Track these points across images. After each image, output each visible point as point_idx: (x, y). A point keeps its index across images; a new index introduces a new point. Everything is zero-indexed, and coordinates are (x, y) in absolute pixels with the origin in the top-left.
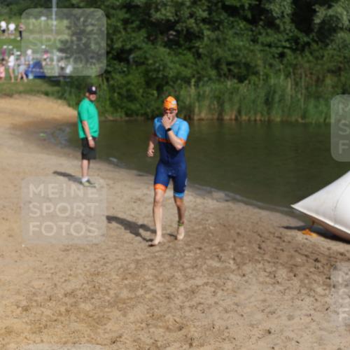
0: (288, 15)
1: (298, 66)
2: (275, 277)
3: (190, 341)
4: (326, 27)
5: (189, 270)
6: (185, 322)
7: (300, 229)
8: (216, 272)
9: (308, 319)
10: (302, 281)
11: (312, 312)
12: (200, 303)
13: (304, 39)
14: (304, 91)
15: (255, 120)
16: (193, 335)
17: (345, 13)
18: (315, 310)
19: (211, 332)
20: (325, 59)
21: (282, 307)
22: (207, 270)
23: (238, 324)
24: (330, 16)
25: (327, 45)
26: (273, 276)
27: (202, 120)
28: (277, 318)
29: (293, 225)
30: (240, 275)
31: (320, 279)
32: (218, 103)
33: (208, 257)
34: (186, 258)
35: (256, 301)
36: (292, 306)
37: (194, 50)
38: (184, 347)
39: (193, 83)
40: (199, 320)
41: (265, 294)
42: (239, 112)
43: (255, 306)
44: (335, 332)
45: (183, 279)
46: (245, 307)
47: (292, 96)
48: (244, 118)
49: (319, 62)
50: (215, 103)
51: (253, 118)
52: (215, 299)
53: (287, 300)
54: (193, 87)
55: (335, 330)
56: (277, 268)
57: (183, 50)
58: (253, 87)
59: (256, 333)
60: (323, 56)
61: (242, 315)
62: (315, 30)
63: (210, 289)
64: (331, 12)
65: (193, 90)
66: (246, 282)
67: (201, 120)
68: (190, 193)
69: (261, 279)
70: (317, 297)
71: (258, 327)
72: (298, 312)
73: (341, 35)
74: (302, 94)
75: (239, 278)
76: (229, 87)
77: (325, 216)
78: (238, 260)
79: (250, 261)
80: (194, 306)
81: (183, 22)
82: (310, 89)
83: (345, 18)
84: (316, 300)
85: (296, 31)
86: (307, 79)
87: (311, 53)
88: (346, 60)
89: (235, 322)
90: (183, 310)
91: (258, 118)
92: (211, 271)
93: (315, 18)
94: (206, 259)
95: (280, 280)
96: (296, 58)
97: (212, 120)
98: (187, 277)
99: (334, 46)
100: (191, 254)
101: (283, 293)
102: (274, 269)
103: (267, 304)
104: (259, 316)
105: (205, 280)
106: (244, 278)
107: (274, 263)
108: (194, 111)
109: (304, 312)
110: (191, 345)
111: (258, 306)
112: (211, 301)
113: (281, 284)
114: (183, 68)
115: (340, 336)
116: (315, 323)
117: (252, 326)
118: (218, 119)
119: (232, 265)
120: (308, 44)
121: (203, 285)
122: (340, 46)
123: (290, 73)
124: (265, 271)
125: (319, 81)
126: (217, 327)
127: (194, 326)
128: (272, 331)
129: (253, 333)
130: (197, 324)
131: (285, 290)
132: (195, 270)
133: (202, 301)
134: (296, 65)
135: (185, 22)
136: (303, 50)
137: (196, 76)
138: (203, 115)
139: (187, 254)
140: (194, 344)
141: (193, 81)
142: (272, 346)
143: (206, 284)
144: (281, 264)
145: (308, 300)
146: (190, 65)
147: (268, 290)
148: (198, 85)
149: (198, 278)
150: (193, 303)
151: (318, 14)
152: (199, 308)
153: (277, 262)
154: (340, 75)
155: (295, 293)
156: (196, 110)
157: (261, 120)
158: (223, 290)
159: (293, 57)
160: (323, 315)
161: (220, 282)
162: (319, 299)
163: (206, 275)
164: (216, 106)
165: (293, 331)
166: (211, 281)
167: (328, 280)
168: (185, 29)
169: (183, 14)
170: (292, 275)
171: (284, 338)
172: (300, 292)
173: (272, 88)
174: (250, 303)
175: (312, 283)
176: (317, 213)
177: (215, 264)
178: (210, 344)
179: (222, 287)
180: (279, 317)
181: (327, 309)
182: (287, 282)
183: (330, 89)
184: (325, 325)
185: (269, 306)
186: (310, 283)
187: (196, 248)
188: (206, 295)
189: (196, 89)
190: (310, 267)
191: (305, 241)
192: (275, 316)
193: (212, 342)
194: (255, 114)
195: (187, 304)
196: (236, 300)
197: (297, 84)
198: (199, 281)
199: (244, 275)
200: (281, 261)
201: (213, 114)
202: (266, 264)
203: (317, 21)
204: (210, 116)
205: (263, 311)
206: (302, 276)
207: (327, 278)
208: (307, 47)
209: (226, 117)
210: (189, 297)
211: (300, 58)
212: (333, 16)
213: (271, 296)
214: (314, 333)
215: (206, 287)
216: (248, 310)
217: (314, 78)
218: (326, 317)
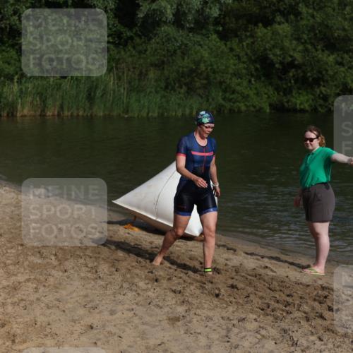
0: (111, 10)
1: (121, 61)
2: (96, 272)
3: (12, 338)
4: (150, 21)
5: (11, 267)
6: (7, 319)
7: (121, 223)
8: (37, 269)
9: (130, 314)
10: (124, 275)
11: (134, 307)
12: (22, 300)
13: (128, 33)
14: (126, 86)
15: (78, 115)
16: (15, 331)
17: (169, 6)
18: (137, 304)
19: (33, 328)
20: (148, 53)
21: (104, 302)
22: (28, 266)
23: (59, 320)
24: (154, 10)
25: (150, 39)
26: (94, 271)
27: (25, 116)
28: (98, 313)
29: (114, 220)
30: (62, 271)
31: (143, 273)
32: (40, 99)
33: (30, 254)
34: (8, 255)
35: (78, 296)
36: (114, 301)
37: (17, 47)
38: (7, 344)
39: (16, 80)
40: (21, 317)
41: (87, 289)
42: (62, 107)
43: (77, 301)
44: (157, 326)
45: (5, 276)
46: (67, 303)
47: (114, 91)
48: (66, 113)
49: (143, 56)
50: (38, 99)
51: (75, 114)
52: (37, 296)
53: (109, 295)
54: (16, 84)
55: (157, 324)
56: (99, 264)
57: (7, 47)
58: (76, 82)
59: (78, 328)
60: (146, 51)
61: (64, 311)
62: (139, 25)
63: (31, 285)
64: (154, 6)
65: (16, 87)
66: (68, 277)
67: (23, 116)
68: (13, 190)
69: (83, 275)
70: (139, 292)
71: (80, 323)
72: (120, 307)
73: (164, 28)
74: (124, 89)
75: (61, 274)
76: (51, 83)
77: (146, 210)
78: (60, 256)
79: (71, 256)
80: (16, 302)
81: (6, 20)
82: (133, 84)
83: (169, 11)
84: (138, 294)
85: (119, 25)
86: (130, 73)
87: (134, 48)
88: (169, 54)
89: (57, 318)
90: (5, 307)
91: (81, 113)
92: (33, 267)
93: (138, 12)
94: (27, 255)
95: (101, 275)
96: (119, 52)
97: (34, 116)
98: (9, 273)
99: (158, 40)
100: (13, 251)
101: (105, 288)
102: (96, 264)
103: (89, 299)
104: (81, 312)
105: (27, 277)
106: (66, 274)
107: (96, 257)
108: (17, 108)
109: (126, 306)
110: (13, 341)
111: (80, 301)
112: (33, 297)
113: (103, 279)
114: (6, 65)
115: (163, 330)
116: (137, 317)
117: (74, 321)
118: (40, 115)
119: (54, 261)
120: (131, 38)
121: (25, 282)
122: (164, 40)
123: (112, 68)
124: (87, 266)
125: (142, 75)
126: (39, 323)
127: (17, 323)
128: (95, 326)
129: (75, 328)
130: (19, 320)
131: (107, 284)
132: (17, 266)
133: (24, 297)
134: (119, 59)
135: (8, 19)
136: (125, 45)
137: (19, 73)
138: (25, 112)
139: (9, 251)
140: (17, 341)
141: (16, 77)
142: (94, 341)
143: (28, 280)
144: (103, 259)
145: (130, 295)
146: (13, 61)
147: (90, 285)
148: (21, 82)
149: (19, 275)
150: (16, 300)
151: (141, 8)
152: (21, 305)
153: (99, 257)
154: (163, 68)
155: (118, 288)
156: (19, 107)
157: (83, 116)
158: (44, 286)
159: (116, 52)
160: (145, 309)
161: (42, 278)
162: (142, 294)
163: (27, 271)
164: (39, 103)
165: (115, 326)
166: (32, 277)
167: (150, 274)
168: (8, 27)
169: (7, 11)
170: (114, 269)
171: (106, 333)
172: (122, 286)
173: (95, 84)
174: (71, 298)
175: (133, 277)
176: (139, 208)
177: (37, 260)
178: (32, 340)
179: (44, 283)
180: (101, 312)
181: (150, 304)
182: (109, 277)
183: (153, 82)
184: (147, 319)
185: (90, 301)
186: (132, 277)
187: (18, 244)
188: (28, 291)
189: (18, 86)
190: (133, 261)
191: (127, 235)
192: (97, 311)
193: (34, 338)
194: (78, 109)
195: (9, 301)
196: (57, 296)
197: (119, 79)
198: (21, 278)
199: (66, 271)
200: (103, 256)
201: (35, 111)
202: (88, 259)
203: (141, 15)
204: (32, 113)
205: (85, 306)
206: (124, 271)
207: (149, 272)
208: (130, 41)
209: (49, 113)
210: (11, 294)
211: (123, 53)
212: (157, 10)
213: (93, 291)
214: (136, 327)
215: (27, 284)
216: (70, 305)
217: (137, 72)
218: (148, 311)
